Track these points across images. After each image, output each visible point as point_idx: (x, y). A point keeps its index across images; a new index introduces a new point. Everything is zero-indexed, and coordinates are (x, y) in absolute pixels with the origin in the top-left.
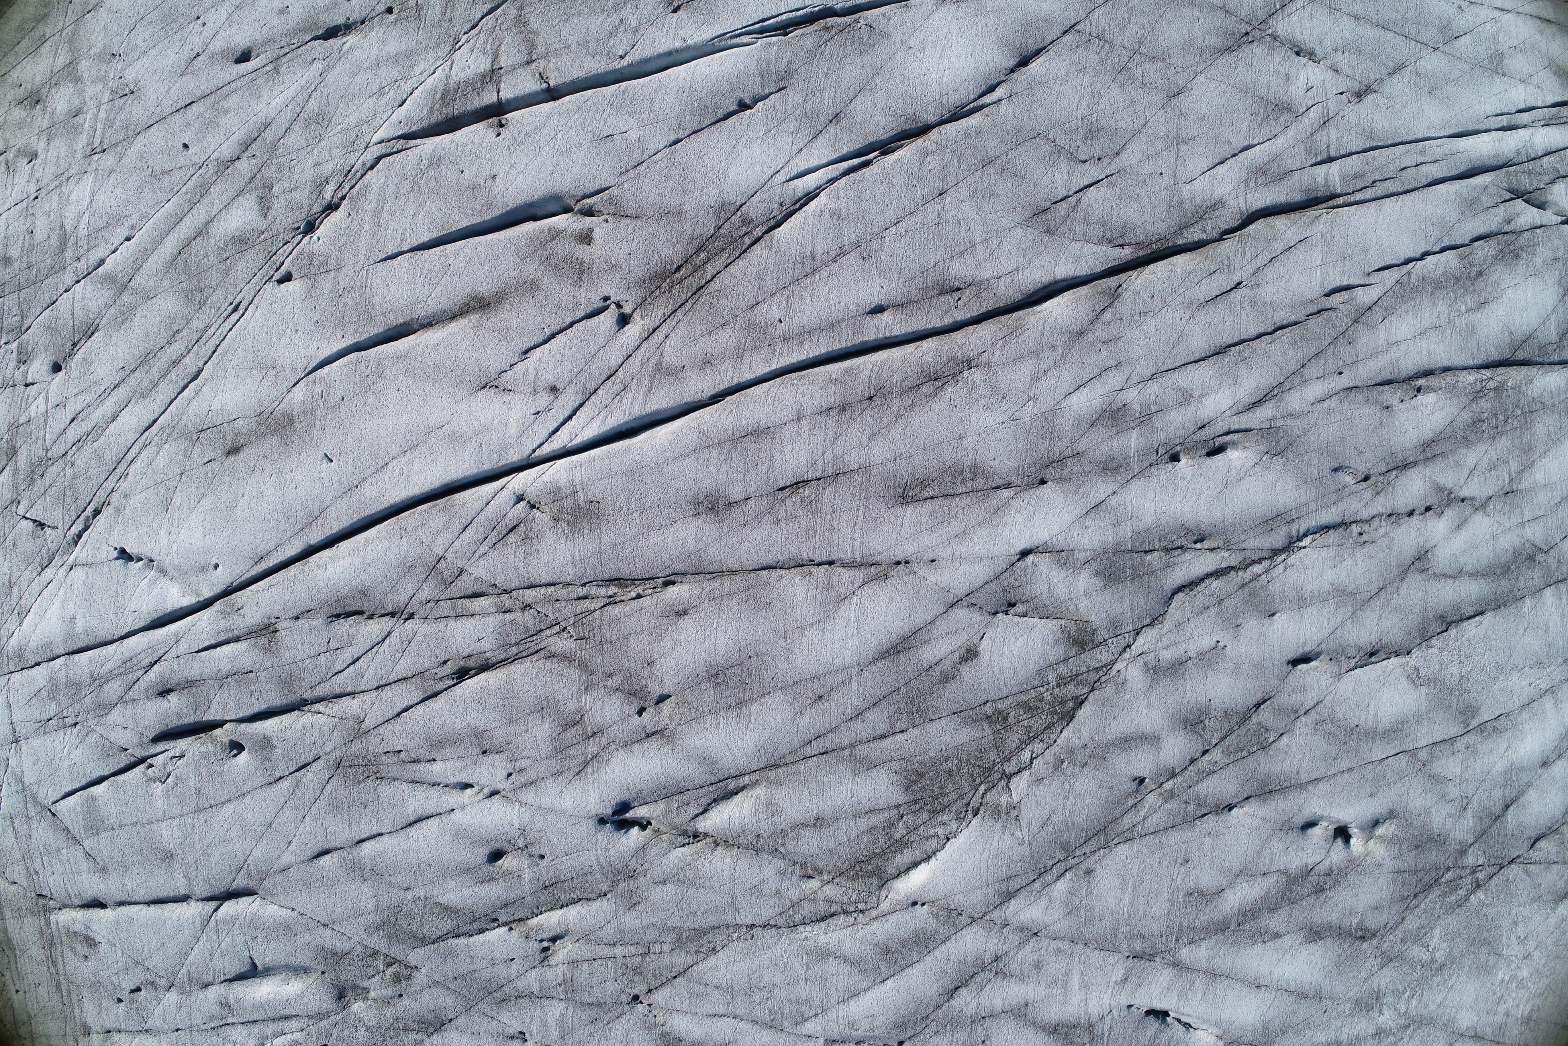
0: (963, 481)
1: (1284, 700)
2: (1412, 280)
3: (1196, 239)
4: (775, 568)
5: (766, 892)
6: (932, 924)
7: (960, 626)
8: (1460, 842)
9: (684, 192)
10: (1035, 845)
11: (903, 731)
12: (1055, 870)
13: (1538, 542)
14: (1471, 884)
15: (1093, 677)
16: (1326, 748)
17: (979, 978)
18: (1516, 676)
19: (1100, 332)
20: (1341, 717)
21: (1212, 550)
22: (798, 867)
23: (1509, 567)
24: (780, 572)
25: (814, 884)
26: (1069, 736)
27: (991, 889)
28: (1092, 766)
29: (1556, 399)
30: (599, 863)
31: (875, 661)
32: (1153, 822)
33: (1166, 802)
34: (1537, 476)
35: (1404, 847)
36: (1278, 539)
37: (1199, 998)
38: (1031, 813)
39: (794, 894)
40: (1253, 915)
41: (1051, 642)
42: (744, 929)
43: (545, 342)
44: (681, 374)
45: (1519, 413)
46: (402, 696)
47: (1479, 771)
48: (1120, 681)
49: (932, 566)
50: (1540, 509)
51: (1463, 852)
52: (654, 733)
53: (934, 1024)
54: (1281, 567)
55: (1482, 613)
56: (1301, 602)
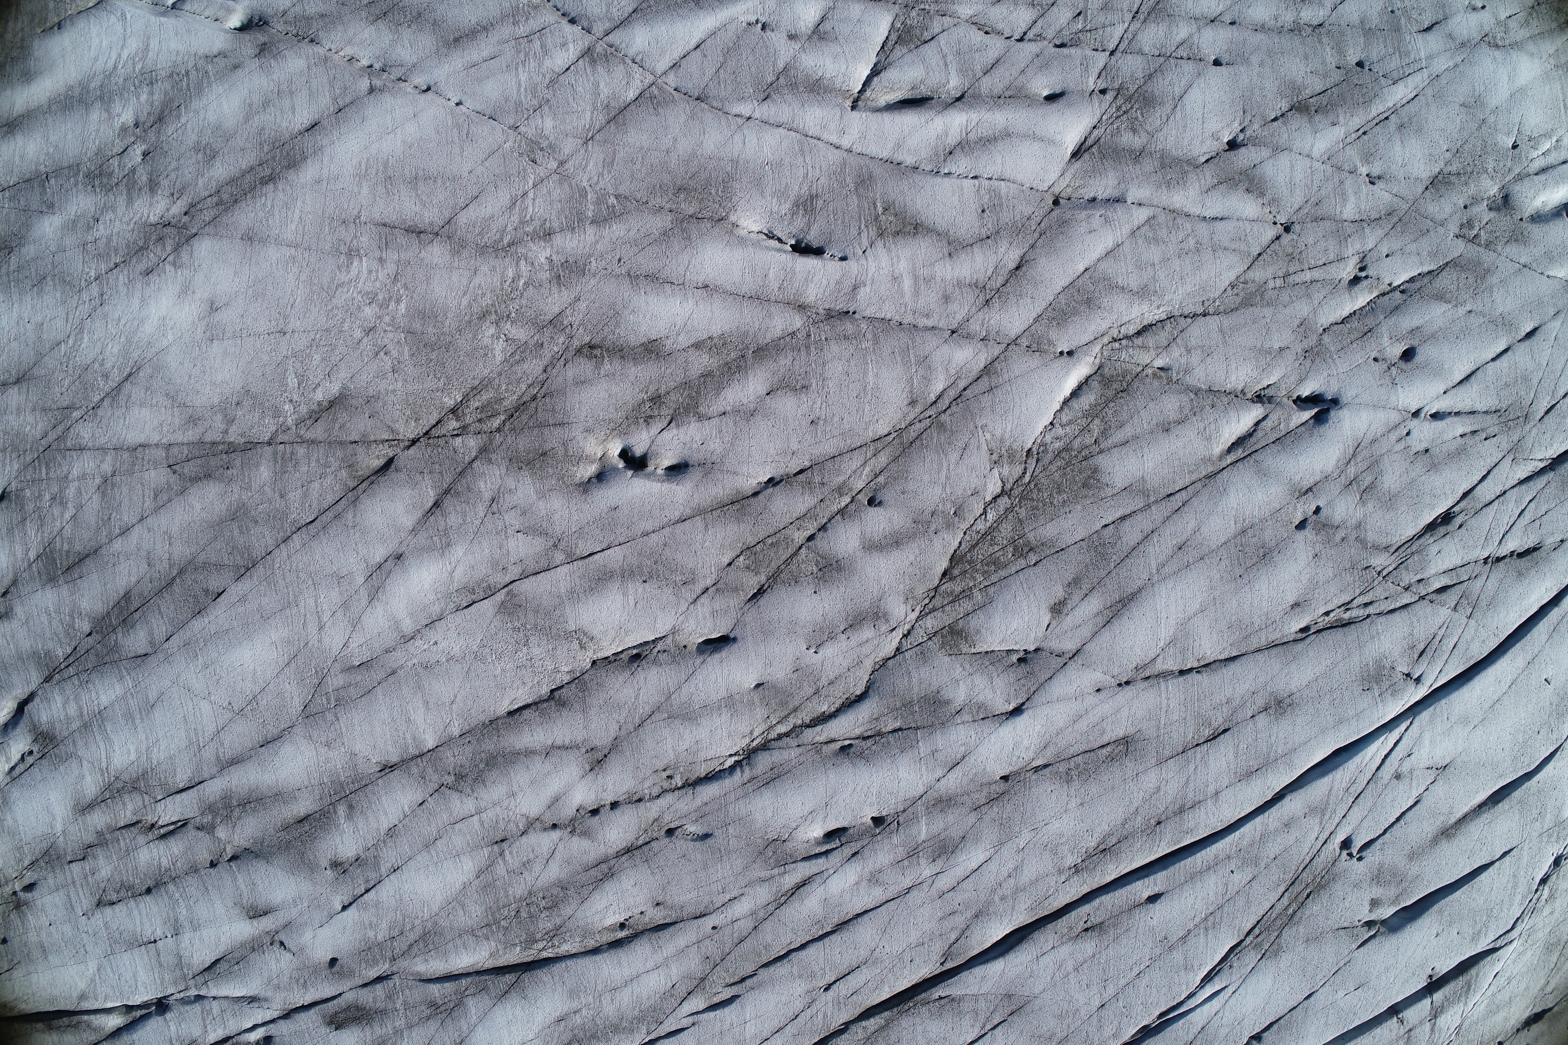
0: (1077, 766)
1: (735, 601)
2: (645, 1028)
3: (872, 1020)
4: (1226, 660)
5: (1199, 352)
6: (1053, 334)
7: (1069, 634)
8: (490, 461)
9: (1304, 958)
10: (971, 426)
11: (1106, 526)
12: (947, 402)
13: (455, 796)
14: (464, 414)
15: (937, 602)
16: (679, 556)
17: (1000, 280)
18: (456, 650)
19: (959, 921)
20: (665, 589)
21: (832, 741)
22: (1174, 379)
23: (487, 765)
24: (1222, 657)
25: (1159, 363)
26: (952, 541)
27: (1006, 377)
28: (926, 512)
29: (459, 942)
30: (1334, 360)
31: (1140, 590)
32: (856, 460)
33: (845, 482)
34: (470, 864)
35: (561, 452)
36: (764, 762)
37: (772, 271)
38: (979, 459)
39: (1176, 352)
40: (730, 368)
41: (983, 631)
42: (1211, 310)
43: (1403, 814)
44: (1307, 811)
45: (503, 923)
46: (1487, 491)
47: (485, 544)
48: (911, 601)
49: (1099, 686)
50: (460, 830)
51: (483, 451)
52: (1306, 492)
53: (1034, 228)
54: (756, 734)
55: (511, 714)
56: (730, 703)
